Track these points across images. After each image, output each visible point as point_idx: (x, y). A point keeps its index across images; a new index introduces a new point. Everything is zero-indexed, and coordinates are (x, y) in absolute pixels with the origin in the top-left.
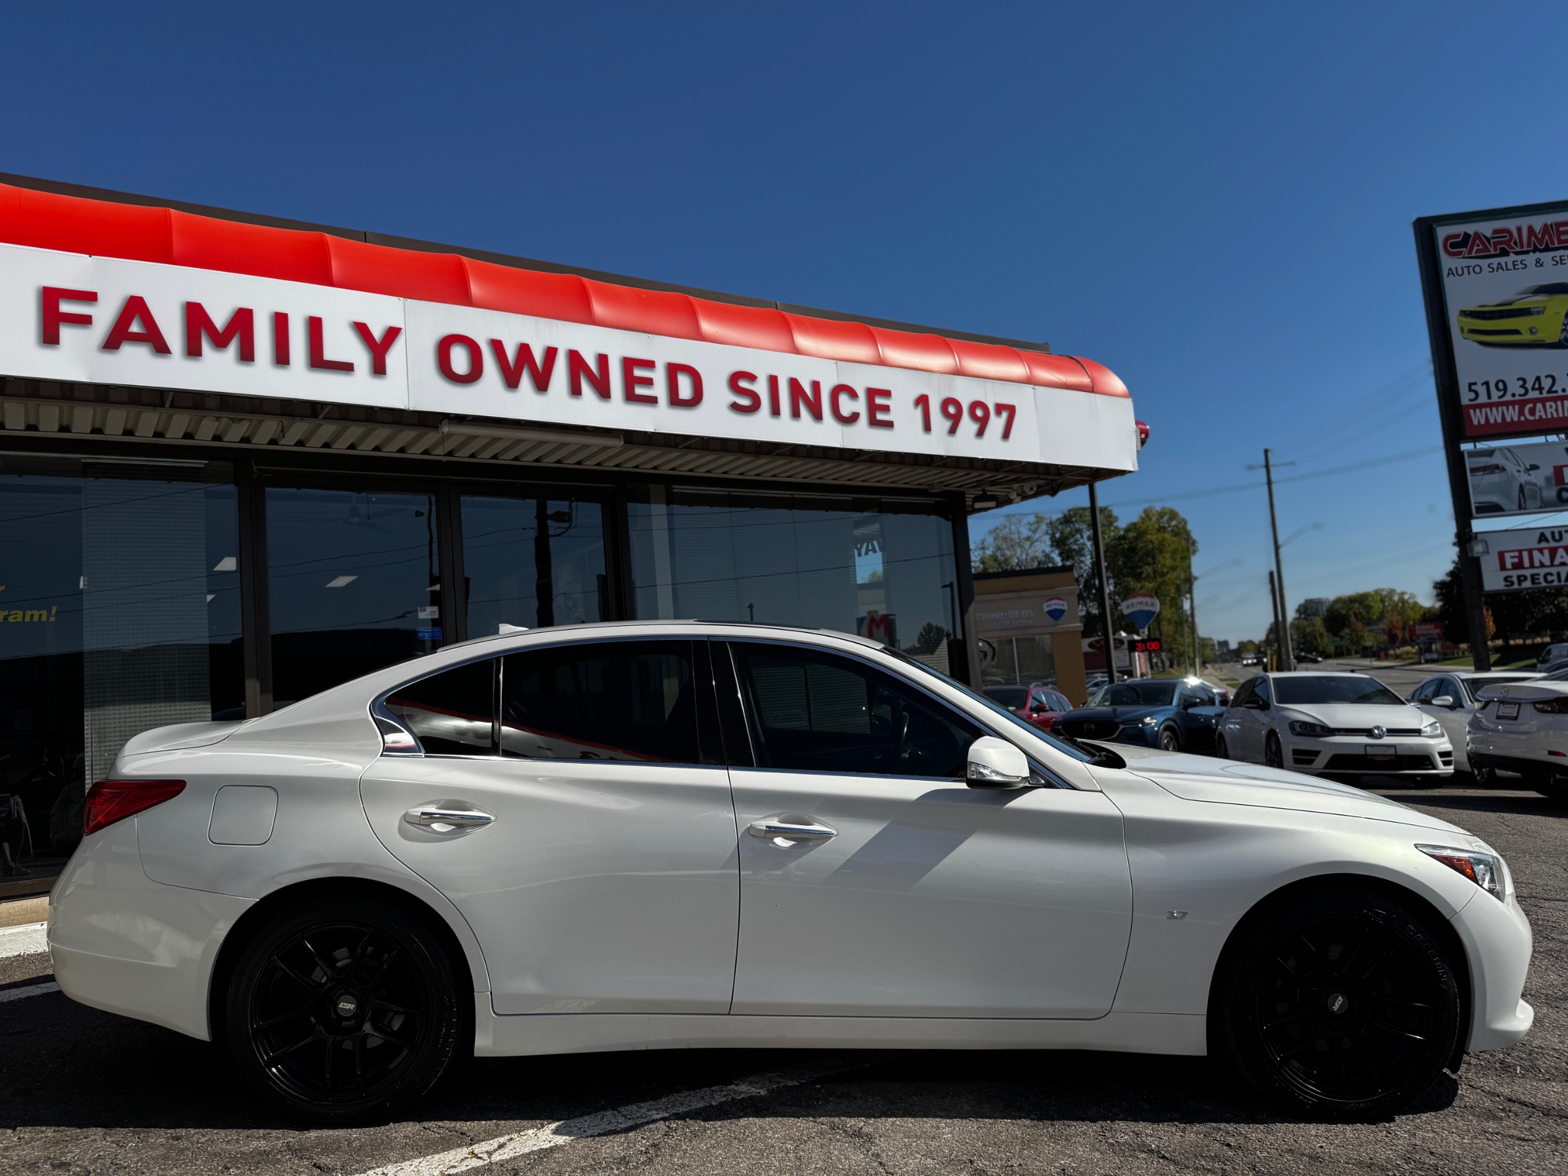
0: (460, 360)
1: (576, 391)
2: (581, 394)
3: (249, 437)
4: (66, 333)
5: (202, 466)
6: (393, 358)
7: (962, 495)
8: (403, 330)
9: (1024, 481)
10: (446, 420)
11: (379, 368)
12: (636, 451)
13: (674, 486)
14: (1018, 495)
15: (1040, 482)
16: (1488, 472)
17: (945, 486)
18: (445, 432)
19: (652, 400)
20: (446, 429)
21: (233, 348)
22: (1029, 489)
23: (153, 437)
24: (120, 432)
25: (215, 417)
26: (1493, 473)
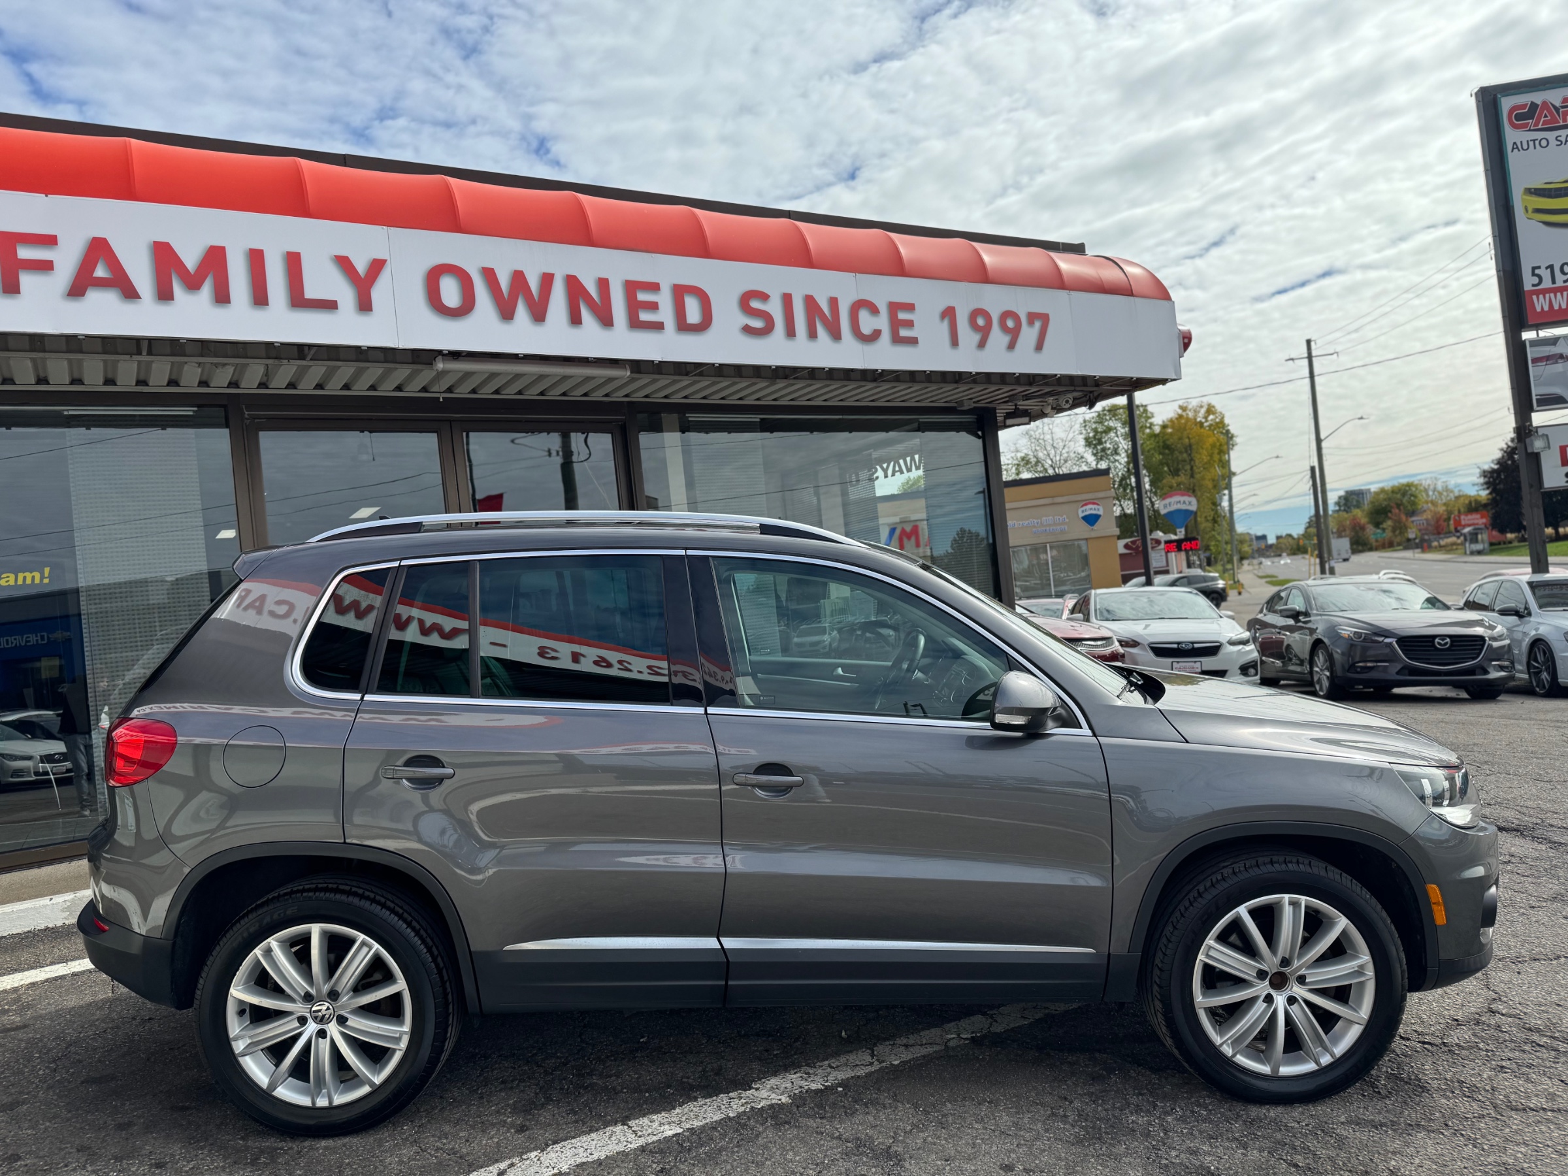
0: (450, 292)
1: (575, 319)
2: (581, 323)
3: (237, 381)
4: (27, 280)
5: (191, 413)
6: (379, 293)
7: (993, 411)
8: (388, 262)
9: (1058, 393)
10: (440, 357)
11: (365, 305)
12: (645, 379)
13: (687, 415)
14: (1053, 408)
15: (1076, 394)
16: (1551, 362)
17: (974, 402)
18: (440, 370)
19: (658, 326)
20: (440, 365)
21: (207, 289)
22: (1064, 403)
23: (136, 385)
24: (101, 381)
25: (197, 363)
26: (1557, 362)
